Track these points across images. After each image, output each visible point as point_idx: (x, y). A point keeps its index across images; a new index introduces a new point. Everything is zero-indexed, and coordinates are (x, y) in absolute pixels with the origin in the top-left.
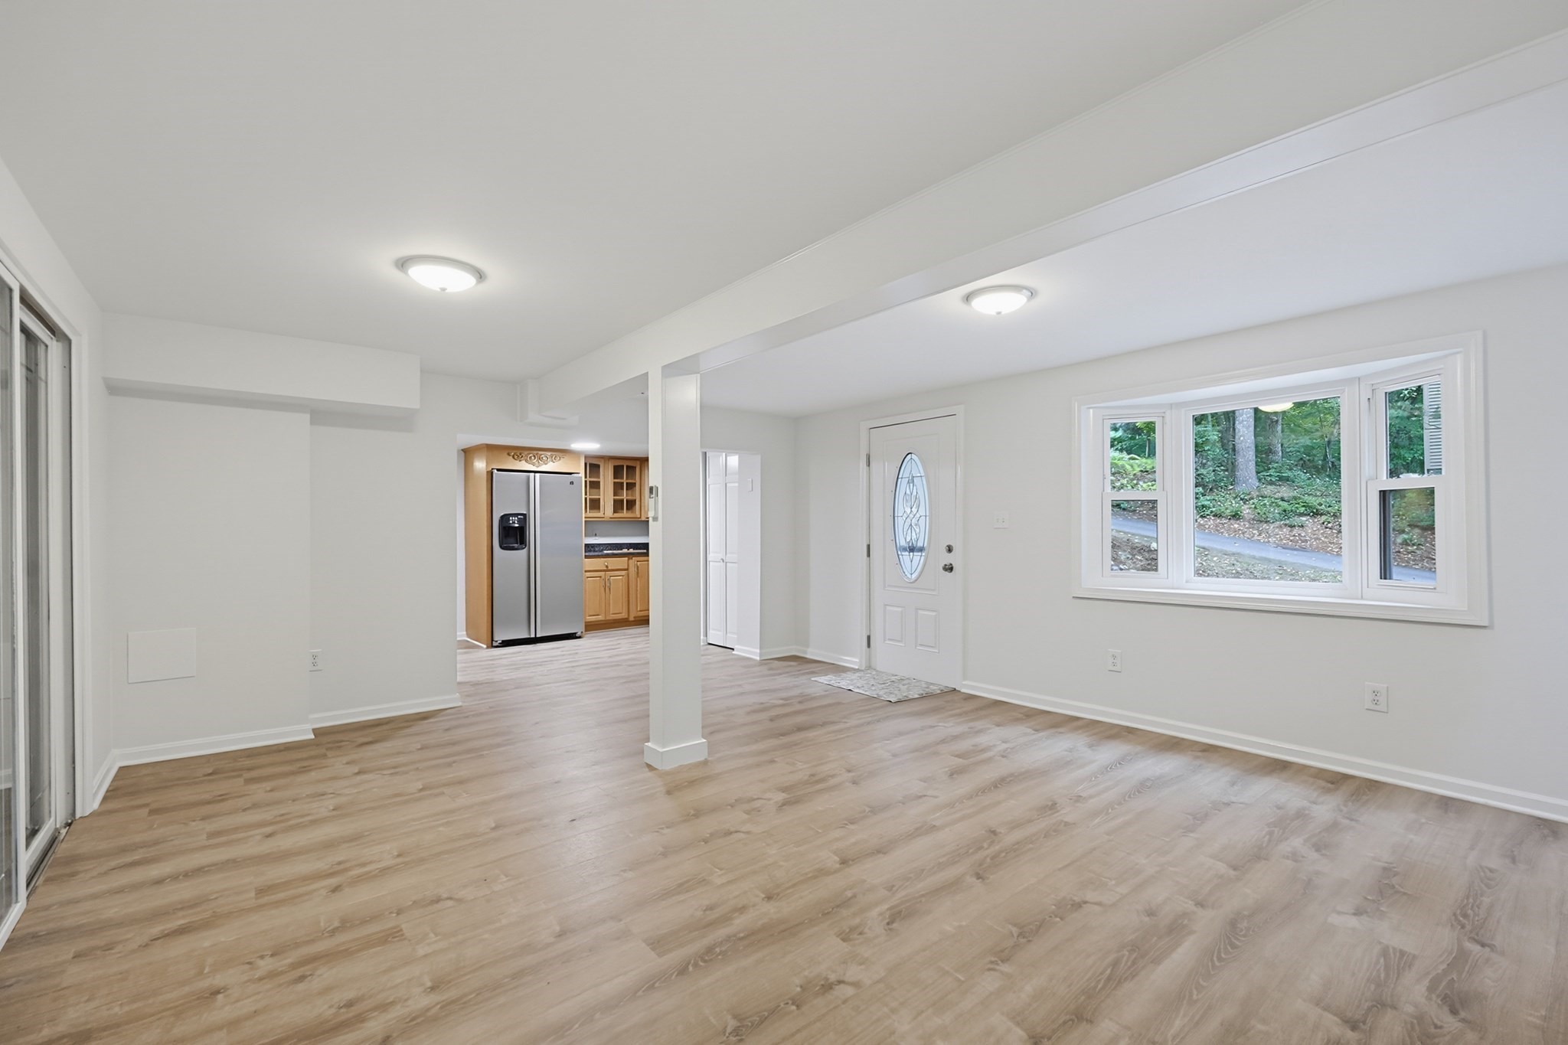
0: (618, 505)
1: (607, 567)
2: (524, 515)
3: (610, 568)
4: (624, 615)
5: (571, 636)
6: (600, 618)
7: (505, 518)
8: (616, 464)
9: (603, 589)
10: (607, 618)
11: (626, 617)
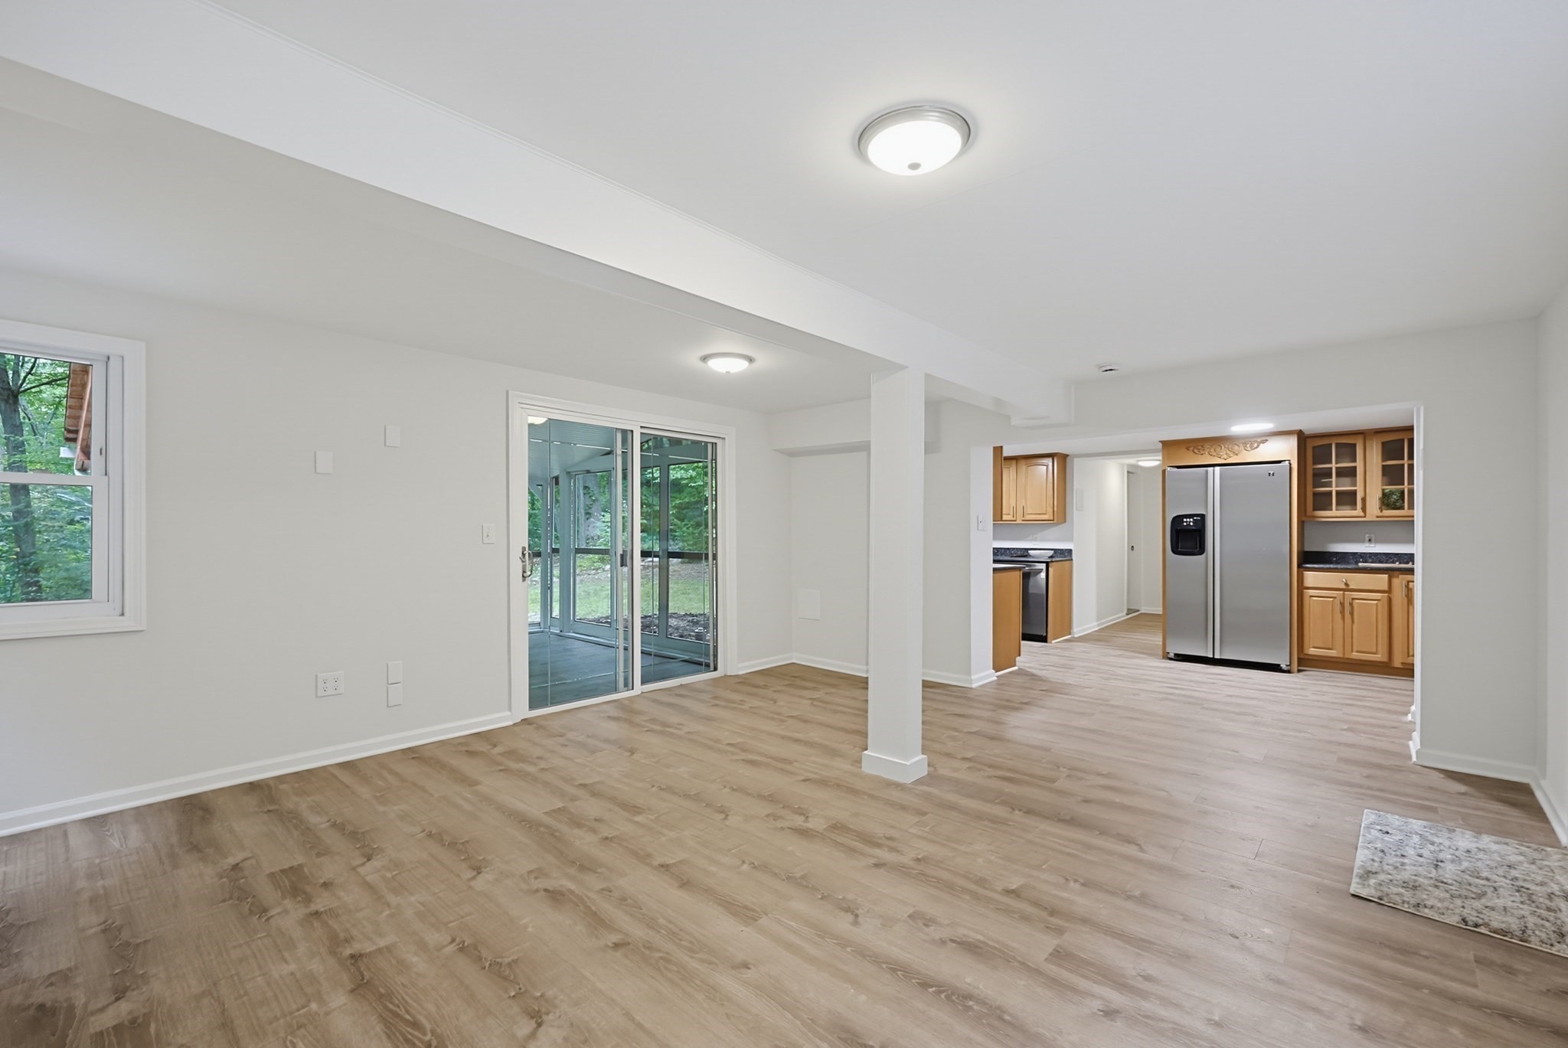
0: (1387, 502)
1: (1346, 584)
2: (1203, 517)
3: (1351, 587)
4: (1380, 657)
5: (1275, 668)
6: (1333, 653)
7: (1177, 520)
8: (1386, 440)
9: (1338, 616)
10: (1346, 656)
11: (1385, 660)
